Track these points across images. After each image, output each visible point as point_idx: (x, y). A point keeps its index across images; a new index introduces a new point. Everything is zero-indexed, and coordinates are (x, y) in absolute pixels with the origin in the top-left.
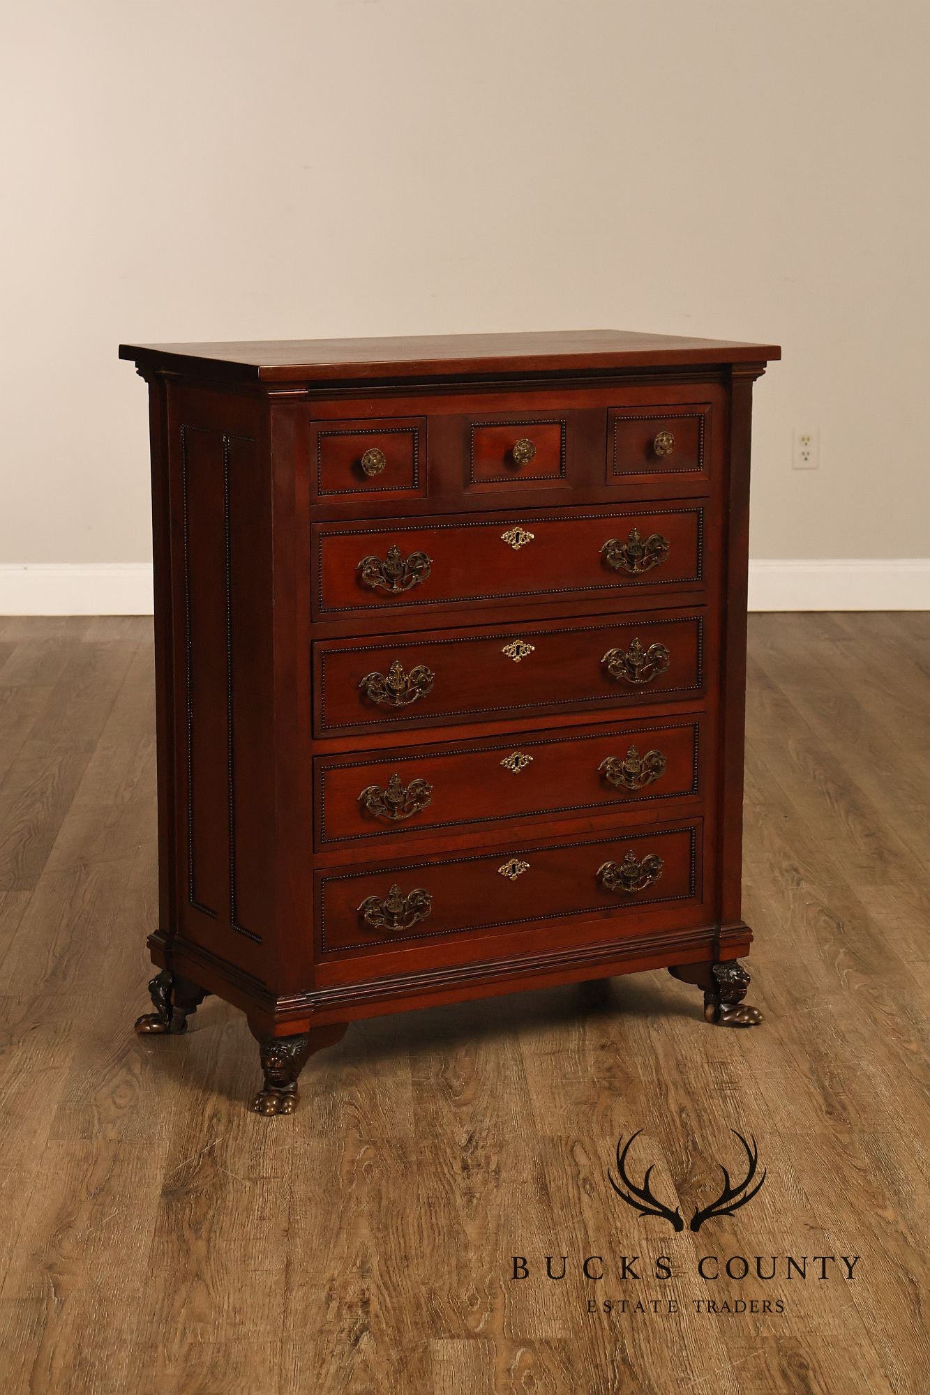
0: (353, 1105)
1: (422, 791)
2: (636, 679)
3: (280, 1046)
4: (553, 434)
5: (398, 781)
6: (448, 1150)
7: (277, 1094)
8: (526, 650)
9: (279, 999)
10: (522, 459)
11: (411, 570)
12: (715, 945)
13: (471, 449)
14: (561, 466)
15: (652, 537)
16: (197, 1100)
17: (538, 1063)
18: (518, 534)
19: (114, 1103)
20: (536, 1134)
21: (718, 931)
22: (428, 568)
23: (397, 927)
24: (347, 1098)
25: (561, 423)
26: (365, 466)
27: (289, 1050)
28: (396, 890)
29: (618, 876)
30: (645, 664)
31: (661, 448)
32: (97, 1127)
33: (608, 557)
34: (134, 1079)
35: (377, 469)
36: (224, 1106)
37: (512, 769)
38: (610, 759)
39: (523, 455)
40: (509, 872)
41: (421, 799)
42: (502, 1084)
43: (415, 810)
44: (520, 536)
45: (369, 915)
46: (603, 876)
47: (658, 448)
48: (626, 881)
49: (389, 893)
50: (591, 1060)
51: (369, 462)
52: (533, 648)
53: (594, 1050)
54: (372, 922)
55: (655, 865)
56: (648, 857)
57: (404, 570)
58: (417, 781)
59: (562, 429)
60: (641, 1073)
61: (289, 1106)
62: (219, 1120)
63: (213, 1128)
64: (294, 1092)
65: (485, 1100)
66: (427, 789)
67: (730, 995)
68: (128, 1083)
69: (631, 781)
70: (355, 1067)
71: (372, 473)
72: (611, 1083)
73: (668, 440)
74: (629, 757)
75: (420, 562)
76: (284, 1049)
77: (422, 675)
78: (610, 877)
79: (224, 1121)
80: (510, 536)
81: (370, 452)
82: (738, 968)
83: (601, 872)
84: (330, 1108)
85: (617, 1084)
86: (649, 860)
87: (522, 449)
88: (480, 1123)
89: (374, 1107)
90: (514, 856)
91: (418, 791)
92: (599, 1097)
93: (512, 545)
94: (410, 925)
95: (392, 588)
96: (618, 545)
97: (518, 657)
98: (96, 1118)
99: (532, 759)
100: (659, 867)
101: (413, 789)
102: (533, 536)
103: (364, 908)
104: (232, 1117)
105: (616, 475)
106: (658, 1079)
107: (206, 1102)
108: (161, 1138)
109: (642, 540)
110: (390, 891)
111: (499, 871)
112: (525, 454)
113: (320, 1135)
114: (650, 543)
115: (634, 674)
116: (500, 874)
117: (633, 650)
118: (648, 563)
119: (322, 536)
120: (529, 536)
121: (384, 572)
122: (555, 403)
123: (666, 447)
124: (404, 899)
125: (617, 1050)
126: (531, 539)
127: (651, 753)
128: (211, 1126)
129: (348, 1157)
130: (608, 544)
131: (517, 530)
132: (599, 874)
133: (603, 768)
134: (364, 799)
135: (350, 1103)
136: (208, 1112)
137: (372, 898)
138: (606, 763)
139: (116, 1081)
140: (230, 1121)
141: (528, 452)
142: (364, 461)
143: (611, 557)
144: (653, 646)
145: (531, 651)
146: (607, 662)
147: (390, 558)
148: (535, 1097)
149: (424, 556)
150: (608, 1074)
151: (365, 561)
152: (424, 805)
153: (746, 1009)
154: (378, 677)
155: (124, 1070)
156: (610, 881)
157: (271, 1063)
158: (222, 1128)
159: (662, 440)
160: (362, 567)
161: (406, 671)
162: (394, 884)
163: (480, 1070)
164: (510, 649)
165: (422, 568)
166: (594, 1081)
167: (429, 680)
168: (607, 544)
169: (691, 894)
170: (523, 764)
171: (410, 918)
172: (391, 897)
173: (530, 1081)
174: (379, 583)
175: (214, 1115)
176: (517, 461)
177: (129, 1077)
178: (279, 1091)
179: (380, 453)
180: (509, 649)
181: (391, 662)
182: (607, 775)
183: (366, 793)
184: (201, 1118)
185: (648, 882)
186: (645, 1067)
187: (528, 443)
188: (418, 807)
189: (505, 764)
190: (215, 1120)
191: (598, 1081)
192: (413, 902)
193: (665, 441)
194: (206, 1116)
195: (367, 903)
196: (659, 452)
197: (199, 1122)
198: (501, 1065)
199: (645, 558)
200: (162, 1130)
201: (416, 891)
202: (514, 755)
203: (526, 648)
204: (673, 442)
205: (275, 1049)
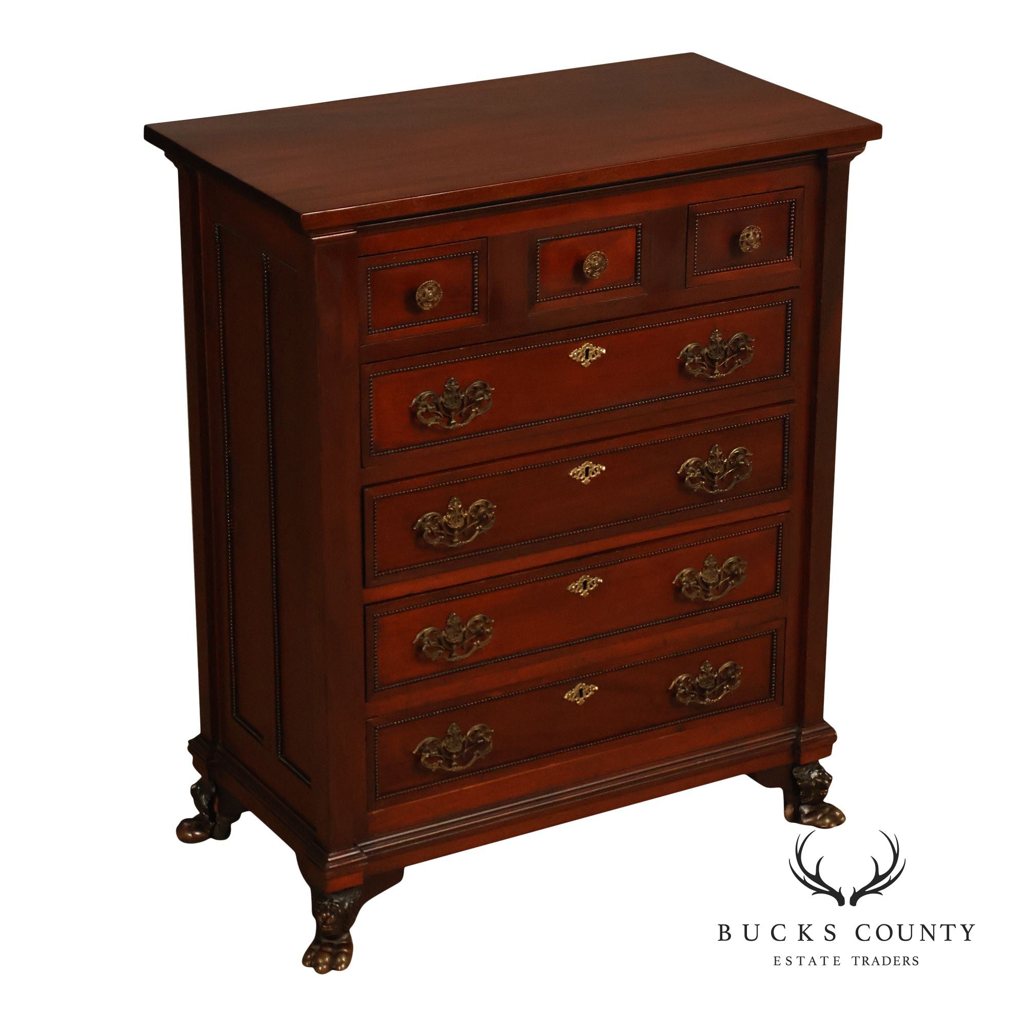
1: (482, 628)
2: (717, 488)
3: (331, 900)
4: (627, 241)
5: (457, 620)
7: (330, 950)
8: (596, 471)
9: (331, 855)
10: (592, 273)
11: (470, 402)
12: (796, 749)
13: (537, 265)
14: (636, 272)
15: (736, 336)
18: (588, 351)
21: (799, 734)
22: (489, 400)
23: (456, 768)
25: (637, 228)
26: (419, 300)
27: (342, 904)
28: (454, 729)
29: (693, 688)
30: (725, 470)
31: (748, 244)
33: (687, 364)
35: (433, 302)
37: (580, 593)
38: (686, 571)
39: (594, 269)
40: (575, 697)
41: (481, 635)
43: (475, 648)
44: (590, 352)
45: (426, 759)
46: (677, 691)
47: (744, 244)
48: (702, 693)
51: (424, 296)
52: (604, 468)
54: (429, 766)
55: (733, 674)
56: (726, 665)
57: (463, 403)
58: (477, 617)
59: (637, 233)
61: (342, 961)
64: (348, 945)
66: (488, 625)
67: (811, 798)
69: (708, 592)
71: (427, 307)
73: (755, 234)
74: (706, 567)
75: (481, 392)
76: (337, 903)
77: (482, 510)
78: (684, 692)
80: (579, 354)
81: (425, 286)
82: (820, 768)
83: (675, 687)
86: (727, 669)
87: (592, 262)
90: (582, 681)
91: (479, 627)
93: (581, 362)
94: (469, 765)
95: (449, 424)
96: (697, 351)
97: (587, 479)
99: (601, 581)
100: (737, 676)
101: (473, 626)
102: (604, 351)
103: (420, 751)
105: (697, 275)
109: (724, 341)
110: (448, 731)
111: (566, 697)
112: (596, 268)
114: (734, 343)
115: (714, 483)
116: (566, 700)
117: (712, 458)
118: (731, 364)
119: (374, 377)
120: (600, 352)
121: (440, 406)
122: (631, 207)
123: (752, 242)
124: (463, 736)
126: (602, 354)
127: (731, 559)
130: (687, 349)
131: (587, 346)
132: (672, 689)
133: (679, 581)
134: (420, 645)
137: (430, 739)
138: (682, 576)
141: (600, 264)
142: (418, 295)
143: (690, 364)
144: (735, 451)
145: (601, 471)
146: (684, 474)
147: (448, 392)
149: (485, 386)
151: (421, 397)
152: (486, 642)
153: (828, 809)
154: (435, 516)
156: (685, 695)
157: (323, 919)
159: (748, 235)
160: (417, 405)
161: (466, 508)
162: (452, 723)
164: (579, 471)
165: (483, 400)
167: (490, 515)
168: (685, 349)
169: (771, 697)
170: (591, 586)
171: (469, 756)
172: (450, 736)
174: (436, 420)
176: (588, 276)
178: (331, 945)
179: (436, 285)
180: (577, 472)
181: (449, 500)
182: (683, 589)
183: (423, 635)
185: (725, 692)
187: (600, 255)
188: (478, 645)
189: (572, 589)
192: (472, 739)
193: (751, 236)
195: (424, 745)
196: (745, 248)
199: (728, 360)
201: (476, 727)
202: (583, 578)
203: (596, 469)
204: (760, 236)
205: (326, 903)
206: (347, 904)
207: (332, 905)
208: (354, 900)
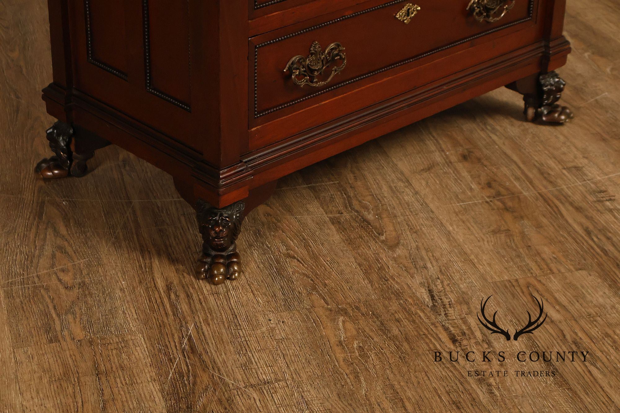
0: (294, 258)
6: (422, 315)
7: (222, 261)
9: (222, 172)
12: (545, 59)
16: (140, 266)
17: (424, 183)
19: (60, 280)
20: (485, 280)
23: (318, 84)
24: (283, 249)
27: (230, 217)
28: (317, 47)
29: (483, 8)
32: (57, 322)
34: (66, 244)
36: (171, 273)
40: (404, 16)
42: (410, 213)
45: (296, 76)
46: (472, 11)
49: (310, 51)
50: (465, 174)
53: (460, 161)
54: (299, 83)
60: (520, 188)
61: (235, 271)
62: (177, 296)
63: (177, 309)
64: (236, 255)
65: (410, 236)
68: (61, 249)
70: (268, 205)
72: (503, 203)
76: (227, 217)
78: (479, 11)
79: (182, 296)
82: (557, 75)
84: (275, 264)
85: (510, 204)
88: (425, 270)
89: (315, 258)
92: (506, 222)
94: (329, 80)
98: (51, 307)
103: (290, 68)
104: (186, 288)
106: (539, 193)
107: (151, 268)
108: (131, 332)
110: (312, 49)
111: (397, 17)
113: (288, 307)
116: (398, 19)
124: (323, 54)
125: (479, 160)
128: (173, 306)
129: (333, 340)
132: (468, 9)
135: (289, 256)
136: (161, 284)
137: (295, 58)
139: (48, 250)
140: (189, 296)
148: (451, 228)
150: (493, 191)
153: (560, 109)
155: (50, 231)
156: (479, 13)
157: (216, 232)
158: (184, 307)
162: (314, 41)
163: (380, 197)
166: (487, 202)
169: (530, 17)
171: (328, 73)
172: (312, 54)
173: (431, 205)
175: (169, 288)
177: (59, 241)
178: (222, 257)
184: (156, 293)
185: (504, 12)
186: (517, 179)
190: (173, 296)
191: (491, 201)
192: (329, 56)
194: (162, 292)
195: (292, 63)
197: (159, 301)
198: (393, 187)
200: (125, 317)
201: (332, 46)
205: (217, 218)
206: (234, 217)
207: (222, 219)
208: (239, 213)
